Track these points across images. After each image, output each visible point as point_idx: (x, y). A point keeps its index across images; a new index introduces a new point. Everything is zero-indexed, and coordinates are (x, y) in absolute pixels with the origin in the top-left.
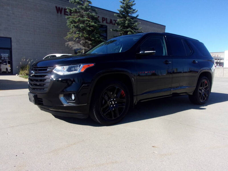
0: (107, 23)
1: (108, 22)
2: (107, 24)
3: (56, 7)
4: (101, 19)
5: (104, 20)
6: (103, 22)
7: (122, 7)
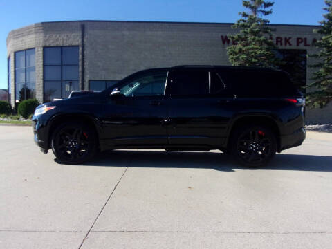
0: (306, 45)
1: (308, 44)
2: (305, 48)
3: (222, 37)
4: (296, 40)
5: (302, 42)
6: (298, 45)
7: (326, 17)
